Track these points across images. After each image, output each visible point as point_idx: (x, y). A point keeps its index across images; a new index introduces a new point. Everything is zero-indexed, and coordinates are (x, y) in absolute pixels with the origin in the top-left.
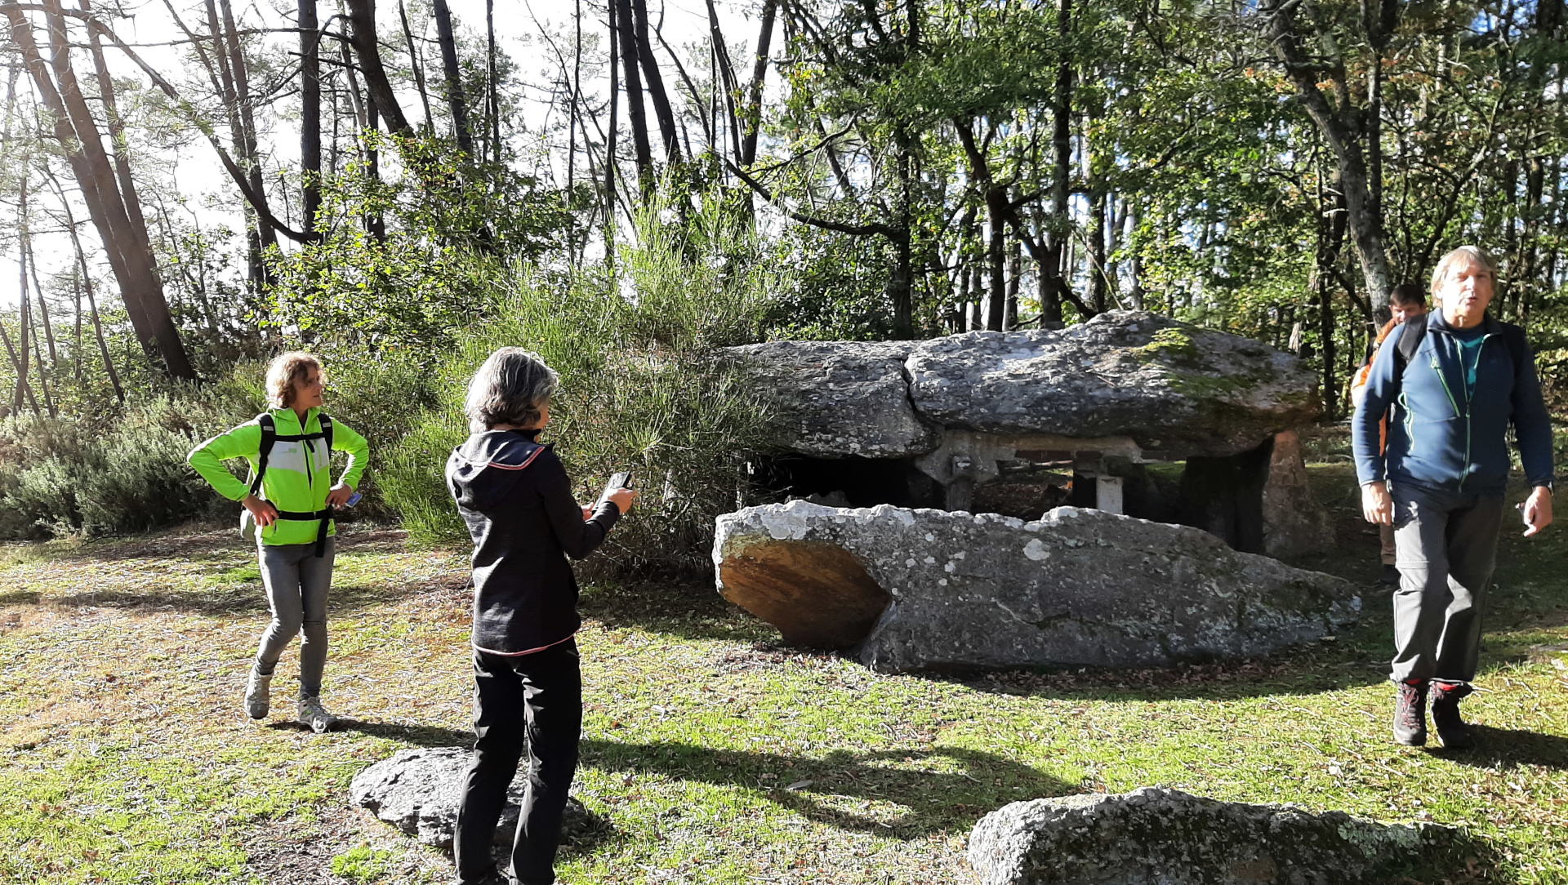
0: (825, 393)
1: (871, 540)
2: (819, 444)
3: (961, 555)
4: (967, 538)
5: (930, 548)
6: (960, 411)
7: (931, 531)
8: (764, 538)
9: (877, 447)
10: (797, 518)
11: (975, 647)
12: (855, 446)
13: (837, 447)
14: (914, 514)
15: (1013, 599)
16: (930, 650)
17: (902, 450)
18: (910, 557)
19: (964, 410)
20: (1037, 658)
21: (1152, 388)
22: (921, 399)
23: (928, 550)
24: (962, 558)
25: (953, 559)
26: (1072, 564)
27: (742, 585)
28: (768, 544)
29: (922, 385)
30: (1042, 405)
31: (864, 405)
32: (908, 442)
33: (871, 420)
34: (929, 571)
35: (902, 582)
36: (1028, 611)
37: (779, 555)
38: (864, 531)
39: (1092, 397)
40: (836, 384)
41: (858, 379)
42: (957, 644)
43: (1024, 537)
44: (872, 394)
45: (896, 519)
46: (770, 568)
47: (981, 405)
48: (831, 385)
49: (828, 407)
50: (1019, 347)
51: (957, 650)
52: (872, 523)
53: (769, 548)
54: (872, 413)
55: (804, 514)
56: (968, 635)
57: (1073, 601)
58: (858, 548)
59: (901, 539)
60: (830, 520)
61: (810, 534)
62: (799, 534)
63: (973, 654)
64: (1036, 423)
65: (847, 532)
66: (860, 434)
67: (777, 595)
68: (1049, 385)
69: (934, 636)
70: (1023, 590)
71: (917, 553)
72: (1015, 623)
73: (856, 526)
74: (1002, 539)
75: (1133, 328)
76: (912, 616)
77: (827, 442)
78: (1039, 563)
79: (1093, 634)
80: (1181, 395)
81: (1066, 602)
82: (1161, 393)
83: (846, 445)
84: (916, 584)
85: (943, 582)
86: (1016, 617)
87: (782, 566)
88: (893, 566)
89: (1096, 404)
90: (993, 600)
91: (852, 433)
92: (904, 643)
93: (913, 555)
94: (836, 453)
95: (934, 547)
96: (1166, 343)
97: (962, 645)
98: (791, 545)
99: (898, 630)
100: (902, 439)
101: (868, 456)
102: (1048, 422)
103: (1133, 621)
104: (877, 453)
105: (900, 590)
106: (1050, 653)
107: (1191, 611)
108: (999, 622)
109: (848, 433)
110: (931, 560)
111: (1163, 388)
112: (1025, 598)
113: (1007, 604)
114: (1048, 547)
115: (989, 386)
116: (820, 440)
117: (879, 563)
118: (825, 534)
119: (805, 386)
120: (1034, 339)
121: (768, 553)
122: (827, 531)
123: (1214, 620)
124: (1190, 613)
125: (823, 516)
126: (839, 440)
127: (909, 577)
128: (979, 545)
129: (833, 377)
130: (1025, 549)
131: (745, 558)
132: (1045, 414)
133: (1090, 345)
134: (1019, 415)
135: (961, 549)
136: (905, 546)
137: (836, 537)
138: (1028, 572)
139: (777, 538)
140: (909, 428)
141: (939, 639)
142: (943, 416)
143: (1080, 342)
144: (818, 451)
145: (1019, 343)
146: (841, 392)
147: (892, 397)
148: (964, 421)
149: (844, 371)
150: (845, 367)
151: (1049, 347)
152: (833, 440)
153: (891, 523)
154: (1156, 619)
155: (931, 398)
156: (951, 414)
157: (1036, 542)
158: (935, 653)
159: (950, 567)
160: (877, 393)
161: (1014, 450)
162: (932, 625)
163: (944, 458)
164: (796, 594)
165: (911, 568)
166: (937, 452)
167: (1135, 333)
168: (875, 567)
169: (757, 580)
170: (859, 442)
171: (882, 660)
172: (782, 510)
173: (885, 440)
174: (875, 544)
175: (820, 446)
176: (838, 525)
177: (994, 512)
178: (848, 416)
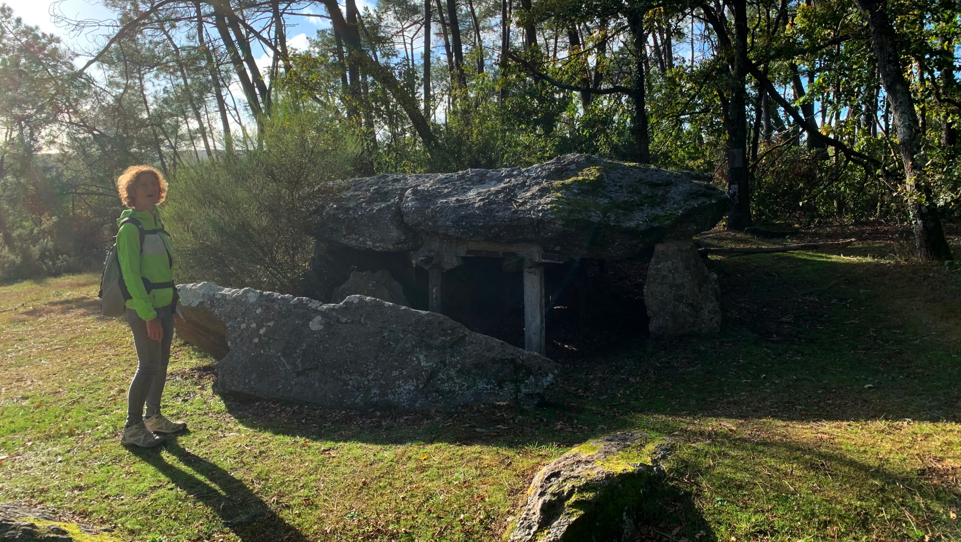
0: (358, 209)
3: (271, 324)
4: (280, 312)
5: (257, 318)
7: (262, 306)
9: (379, 245)
10: (199, 292)
11: (256, 384)
12: (369, 243)
13: (362, 244)
15: (289, 355)
17: (391, 247)
18: (244, 323)
19: (422, 223)
21: (538, 210)
23: (255, 319)
25: (267, 326)
26: (335, 334)
29: (405, 205)
31: (372, 218)
32: (395, 244)
33: (375, 227)
34: (251, 332)
35: (235, 338)
38: (228, 304)
40: (367, 203)
41: (381, 200)
43: (314, 314)
44: (377, 211)
48: (364, 205)
54: (375, 222)
55: (202, 291)
58: (221, 314)
59: (244, 311)
61: (201, 303)
65: (219, 304)
66: (371, 236)
68: (473, 208)
71: (248, 320)
73: (227, 300)
74: (301, 315)
75: (573, 167)
77: (356, 240)
78: (315, 332)
80: (553, 217)
81: (318, 360)
82: (540, 214)
83: (365, 243)
84: (242, 340)
85: (256, 340)
86: (288, 367)
88: (234, 328)
89: (495, 221)
90: (279, 354)
91: (367, 235)
93: (246, 321)
94: (362, 247)
95: (259, 317)
96: (581, 178)
98: (191, 310)
100: (391, 241)
101: (376, 250)
104: (380, 248)
105: (232, 343)
108: (278, 369)
109: (365, 235)
110: (254, 325)
111: (546, 211)
112: (295, 355)
113: (285, 358)
114: (325, 322)
115: (437, 208)
116: (352, 239)
117: (228, 325)
118: (207, 304)
119: (351, 205)
120: (504, 175)
122: (209, 302)
124: (393, 375)
125: (212, 291)
126: (361, 239)
127: (240, 335)
129: (369, 199)
130: (310, 322)
133: (533, 179)
135: (273, 319)
136: (244, 315)
138: (305, 338)
140: (395, 233)
143: (528, 177)
144: (352, 245)
146: (366, 209)
147: (387, 213)
150: (378, 193)
152: (359, 239)
153: (243, 300)
155: (406, 214)
157: (319, 318)
159: (262, 331)
160: (381, 210)
161: (466, 249)
162: (239, 367)
165: (242, 330)
167: (568, 170)
168: (225, 327)
170: (371, 241)
173: (383, 240)
174: (230, 312)
176: (217, 298)
177: (308, 296)
178: (365, 225)
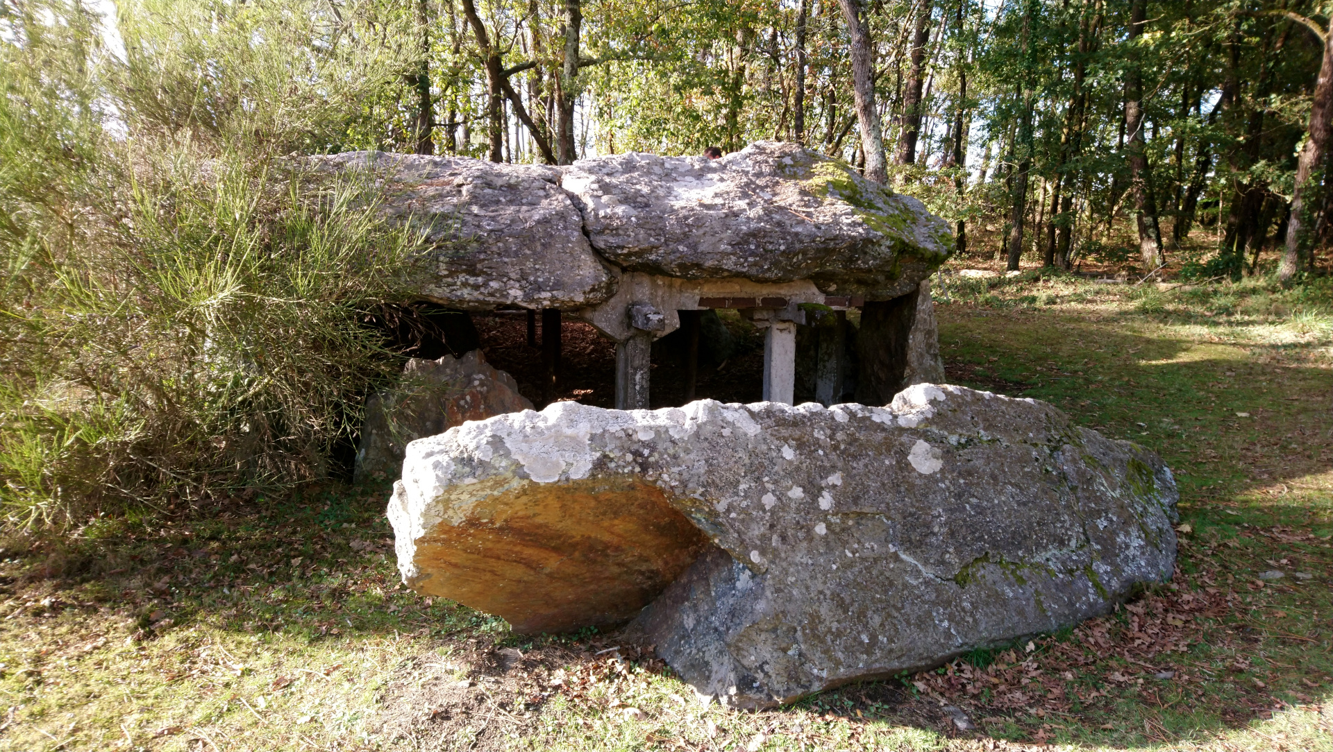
0: (468, 219)
1: (701, 467)
2: (464, 291)
3: (835, 479)
4: (836, 448)
5: (793, 472)
6: (654, 248)
7: (786, 440)
8: (516, 484)
9: (548, 295)
10: (573, 439)
11: (891, 640)
12: (515, 293)
13: (492, 295)
14: (752, 414)
15: (921, 543)
16: (830, 659)
17: (580, 298)
18: (765, 491)
19: (657, 248)
20: (972, 639)
21: (849, 225)
22: (601, 232)
23: (789, 475)
24: (839, 483)
25: (828, 486)
26: (970, 474)
27: (456, 566)
28: (524, 492)
29: (602, 213)
30: (748, 243)
31: (527, 238)
32: (587, 289)
33: (538, 257)
34: (798, 510)
35: (763, 537)
36: (942, 562)
37: (538, 509)
38: (687, 451)
39: (797, 234)
40: (482, 206)
41: (511, 202)
42: (865, 639)
43: (904, 439)
44: (538, 222)
45: (732, 424)
46: (518, 532)
47: (679, 241)
48: (475, 209)
49: (479, 239)
50: (684, 175)
51: (869, 650)
52: (697, 435)
53: (524, 499)
54: (539, 248)
55: (583, 429)
56: (876, 620)
57: (989, 533)
58: (684, 484)
59: (747, 461)
60: (629, 436)
61: (601, 464)
62: (581, 469)
63: (891, 651)
64: (742, 265)
65: (661, 455)
66: (523, 276)
67: (519, 572)
68: (748, 218)
69: (830, 631)
70: (928, 525)
71: (776, 482)
72: (927, 583)
73: (674, 442)
74: (881, 444)
75: (788, 161)
76: (790, 599)
77: (476, 287)
78: (931, 478)
79: (1021, 581)
80: (880, 233)
81: (981, 538)
82: (861, 230)
83: (503, 292)
84: (784, 538)
85: (821, 529)
86: (928, 572)
87: (540, 526)
88: (744, 510)
89: (801, 242)
90: (892, 549)
91: (513, 275)
92: (785, 651)
93: (770, 486)
94: (488, 303)
95: (798, 469)
96: (830, 178)
97: (873, 638)
98: (566, 491)
99: (774, 630)
100: (581, 284)
101: (532, 306)
102: (755, 264)
103: (1053, 551)
104: (546, 303)
105: (763, 553)
106: (986, 629)
107: (1102, 523)
108: (906, 586)
109: (507, 275)
110: (797, 493)
111: (860, 225)
112: (933, 539)
113: (914, 554)
114: (938, 451)
115: (686, 218)
116: (465, 284)
117: (721, 507)
118: (624, 464)
119: (437, 209)
120: (697, 167)
121: (520, 508)
122: (629, 457)
123: (1127, 534)
124: (1101, 527)
125: (614, 428)
126: (494, 284)
127: (772, 526)
128: (855, 457)
129: (474, 198)
130: (910, 458)
131: (473, 522)
132: (753, 254)
133: (759, 175)
134: (725, 254)
135: (834, 468)
136: (757, 470)
137: (645, 467)
138: (925, 495)
139: (542, 482)
140: (588, 270)
141: (839, 634)
142: (630, 254)
143: (746, 173)
144: (462, 301)
145: (681, 170)
146: (493, 219)
147: (565, 228)
148: (655, 262)
149: (487, 191)
150: (489, 185)
151: (716, 176)
152: (485, 285)
153: (726, 432)
154: (1073, 543)
155: (615, 231)
156: (640, 254)
157: (921, 446)
158: (838, 663)
159: (826, 502)
160: (545, 221)
161: (698, 298)
162: (824, 610)
163: (621, 309)
164: (553, 563)
165: (773, 512)
166: (612, 300)
167: (792, 166)
168: (713, 514)
169: (487, 554)
170: (522, 288)
171: (745, 683)
172: (541, 424)
173: (558, 285)
174: (710, 472)
175: (466, 293)
176: (645, 444)
177: (853, 401)
178: (507, 252)
